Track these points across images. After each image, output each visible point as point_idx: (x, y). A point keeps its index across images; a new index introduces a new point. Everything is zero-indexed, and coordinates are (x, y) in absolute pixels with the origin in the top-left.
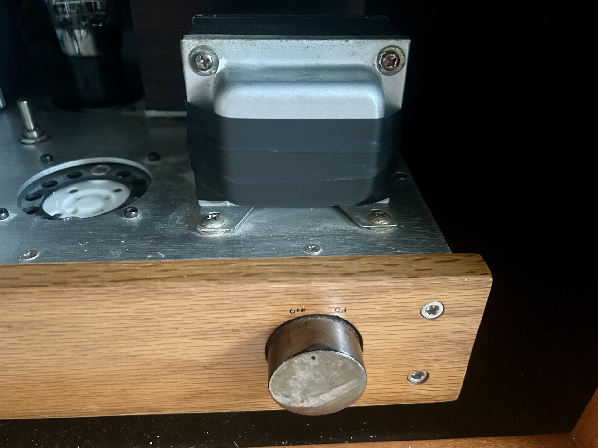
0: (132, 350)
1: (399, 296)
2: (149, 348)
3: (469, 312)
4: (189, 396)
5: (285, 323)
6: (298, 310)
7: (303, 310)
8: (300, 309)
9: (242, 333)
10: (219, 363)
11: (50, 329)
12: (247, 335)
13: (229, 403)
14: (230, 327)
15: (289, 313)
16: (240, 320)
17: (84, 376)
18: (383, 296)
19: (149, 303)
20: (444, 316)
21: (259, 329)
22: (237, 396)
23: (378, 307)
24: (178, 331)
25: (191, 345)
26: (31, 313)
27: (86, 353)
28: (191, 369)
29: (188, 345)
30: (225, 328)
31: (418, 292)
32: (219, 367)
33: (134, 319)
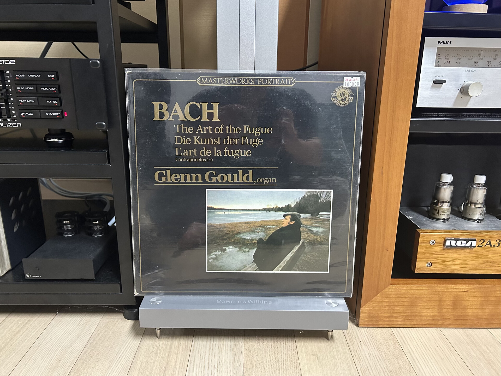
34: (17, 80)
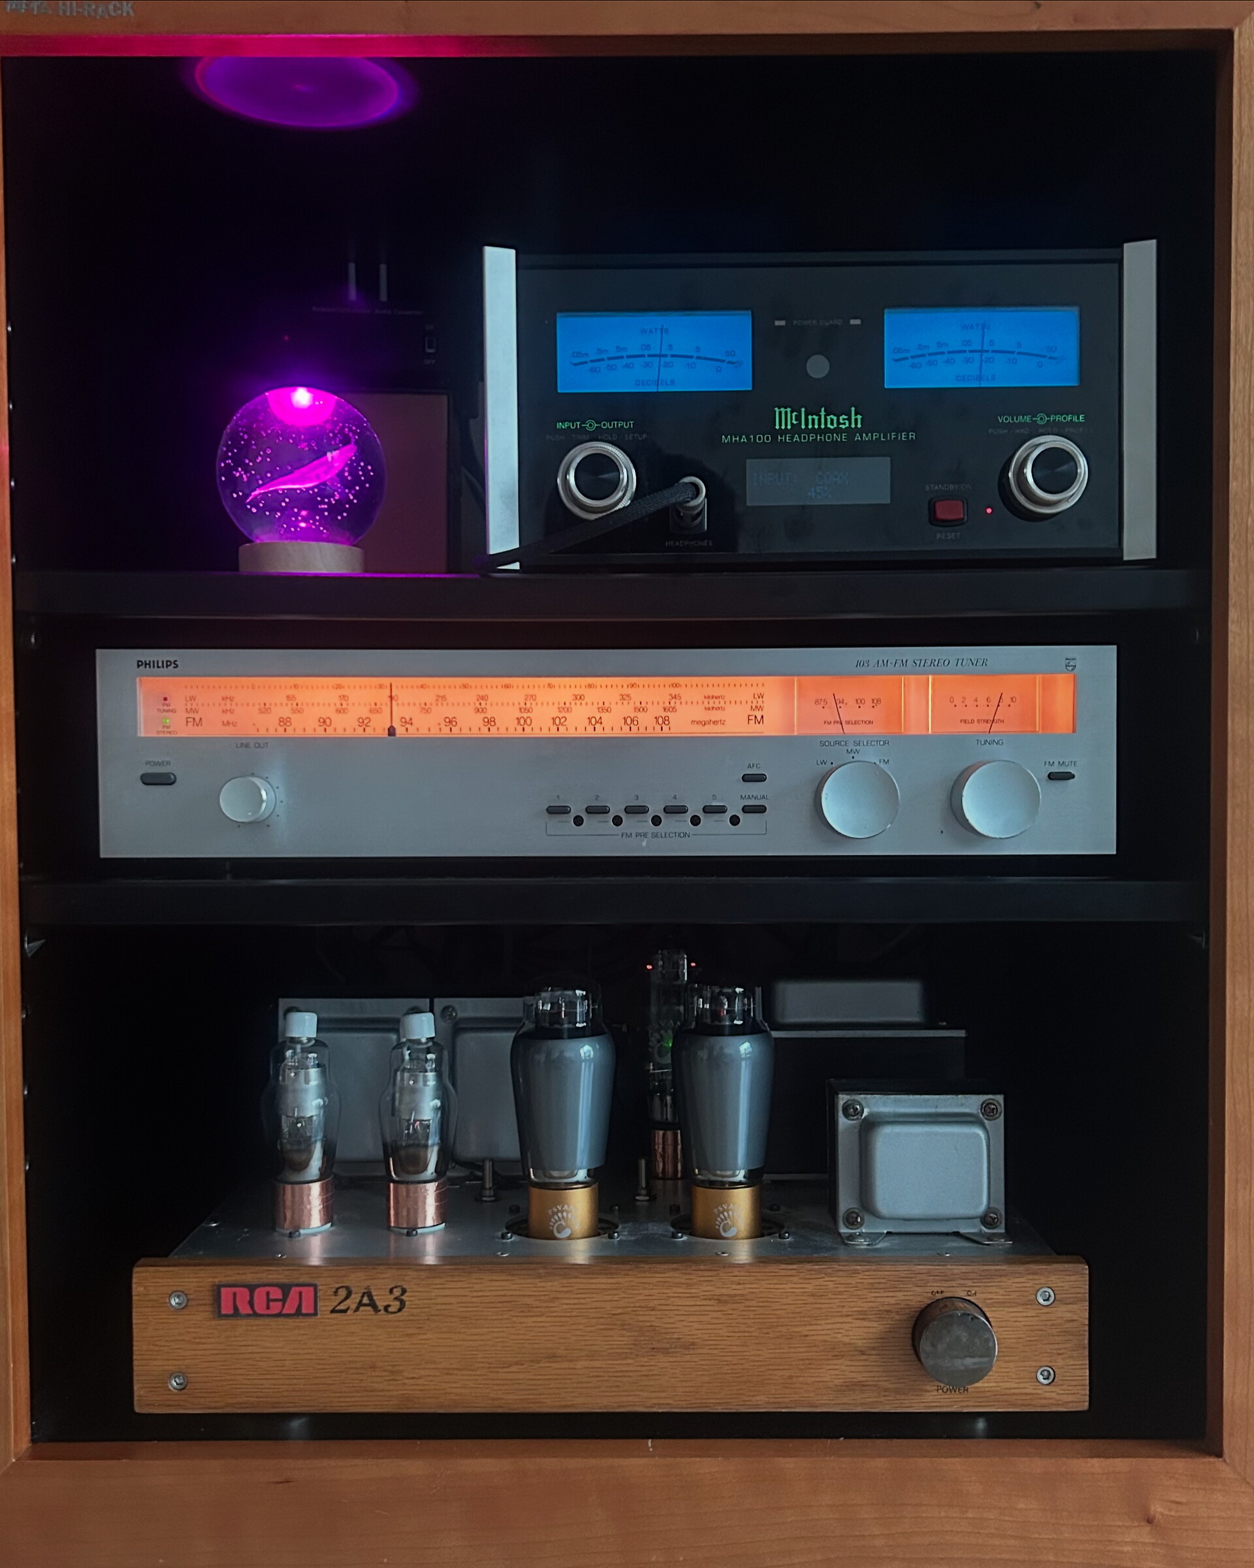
0: (804, 1330)
1: (1017, 1280)
2: (819, 1327)
3: (1076, 1299)
4: (844, 1388)
5: (929, 1305)
6: (938, 1292)
7: (942, 1292)
8: (939, 1291)
9: (893, 1315)
10: (873, 1348)
11: (748, 1303)
12: (897, 1317)
13: (879, 1400)
14: (886, 1308)
15: (930, 1295)
16: (892, 1301)
17: (761, 1358)
18: (1004, 1279)
19: (826, 1279)
20: (1056, 1302)
21: (907, 1311)
22: (886, 1390)
23: (1001, 1292)
24: (844, 1310)
25: (853, 1325)
26: (738, 1287)
27: (769, 1331)
28: (851, 1353)
29: (850, 1325)
30: (881, 1308)
31: (1030, 1277)
32: (874, 1352)
33: (813, 1295)
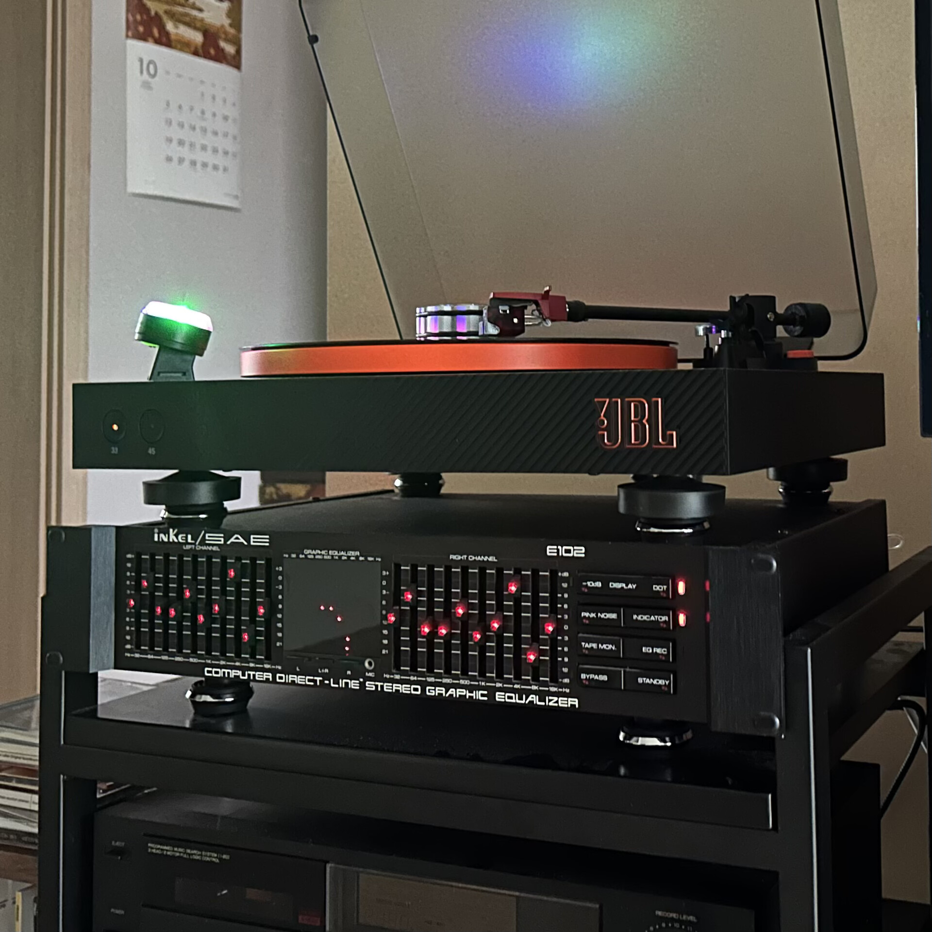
34: (584, 593)
